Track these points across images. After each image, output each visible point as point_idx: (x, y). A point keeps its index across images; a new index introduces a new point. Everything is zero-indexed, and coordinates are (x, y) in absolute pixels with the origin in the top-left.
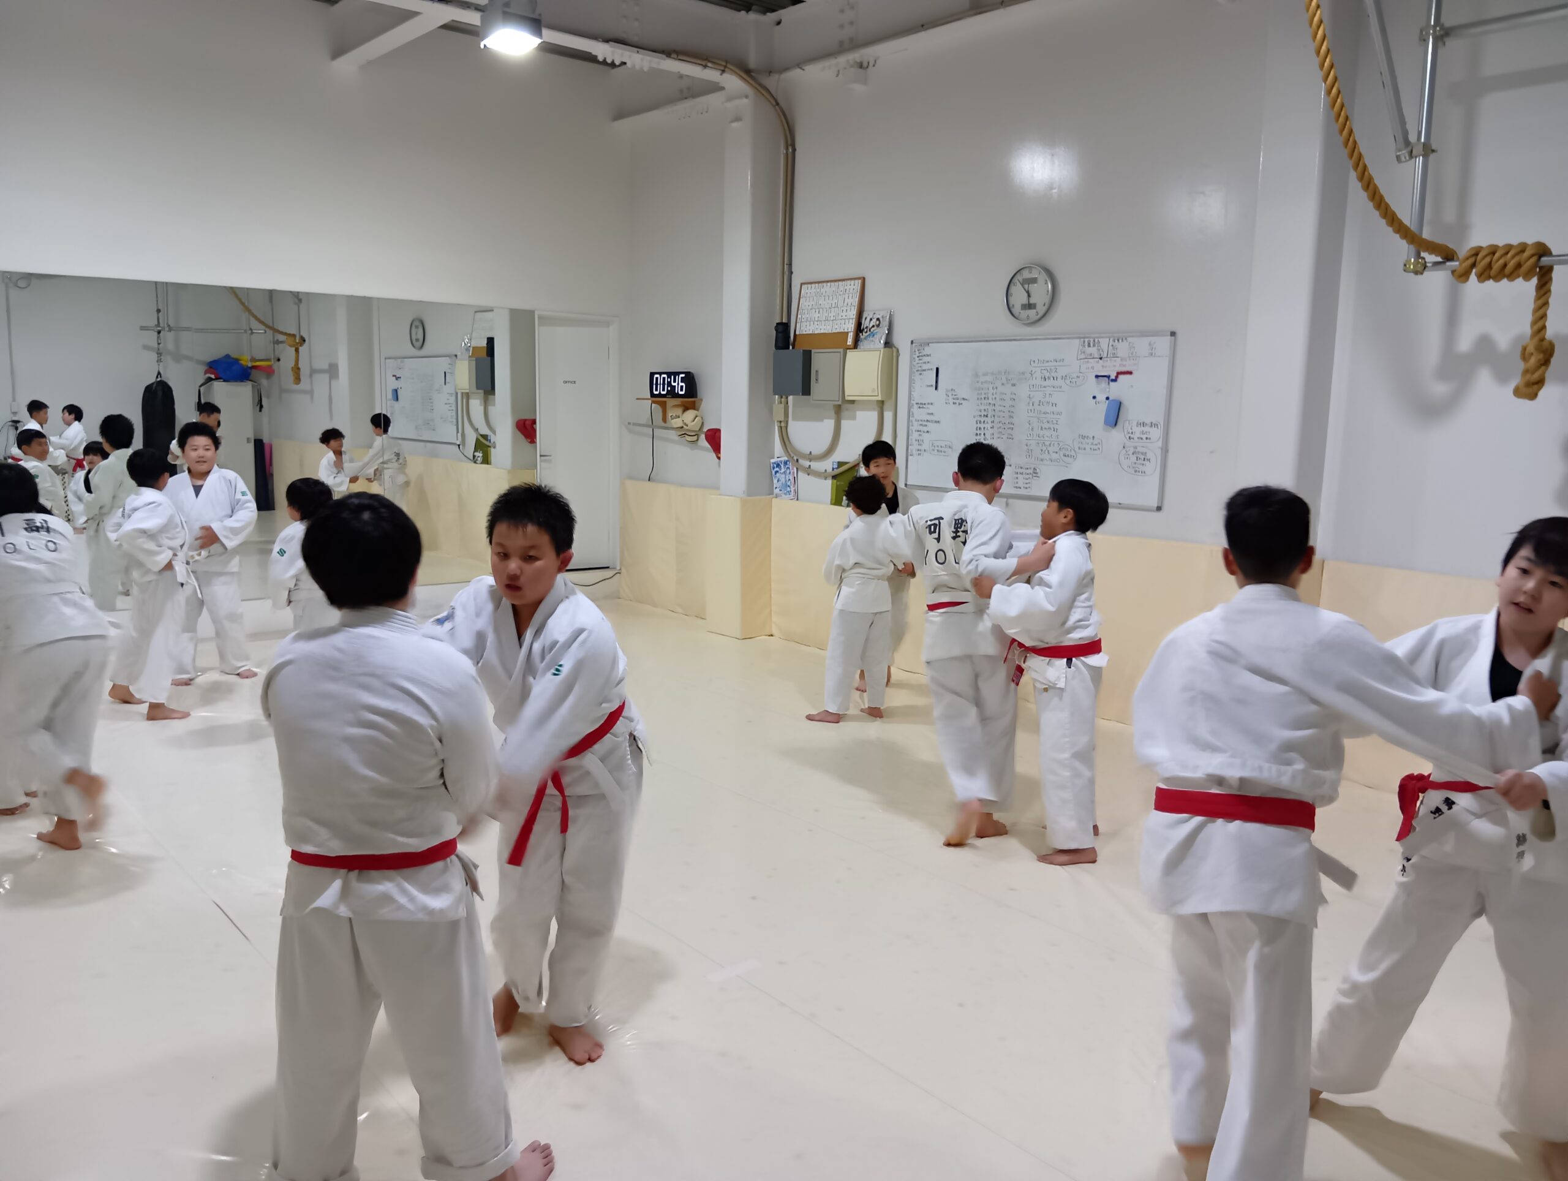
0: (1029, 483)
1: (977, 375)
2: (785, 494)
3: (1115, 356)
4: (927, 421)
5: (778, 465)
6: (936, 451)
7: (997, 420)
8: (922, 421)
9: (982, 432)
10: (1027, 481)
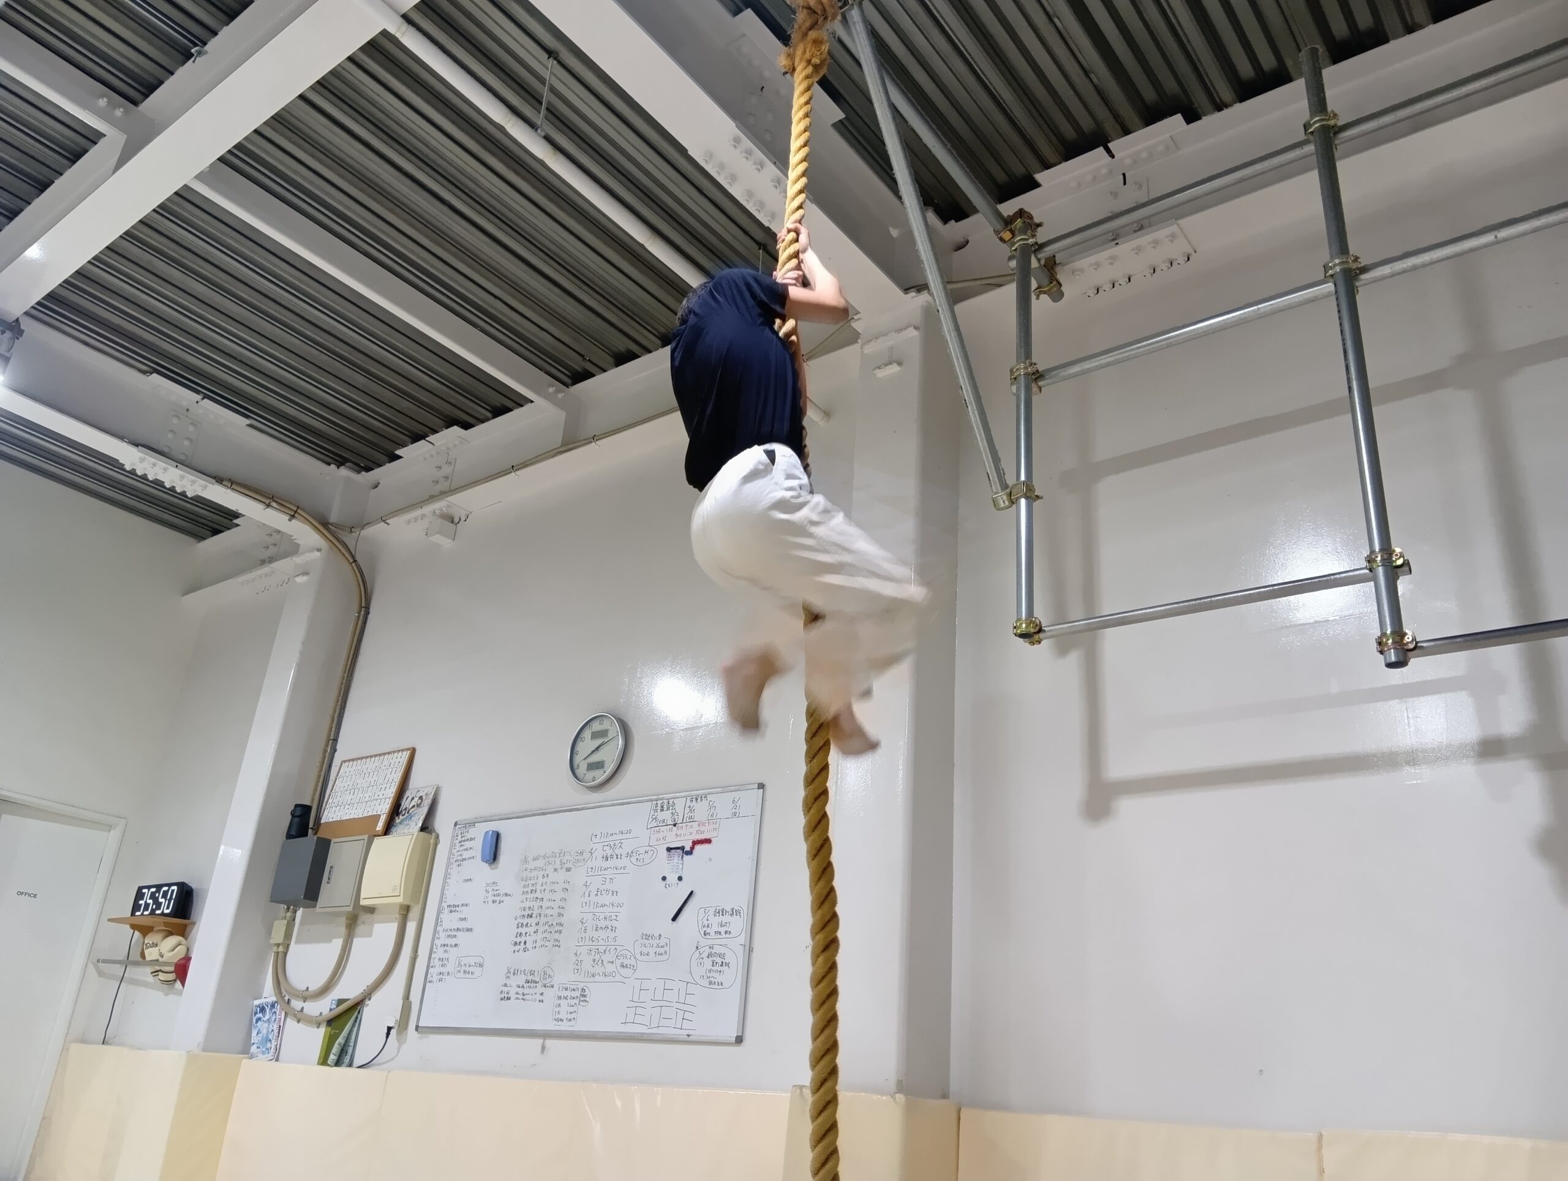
0: (575, 1012)
1: (526, 861)
2: (263, 1053)
3: (692, 820)
4: (457, 929)
5: (262, 1009)
6: (461, 975)
7: (542, 920)
8: (450, 930)
9: (523, 939)
10: (572, 1009)
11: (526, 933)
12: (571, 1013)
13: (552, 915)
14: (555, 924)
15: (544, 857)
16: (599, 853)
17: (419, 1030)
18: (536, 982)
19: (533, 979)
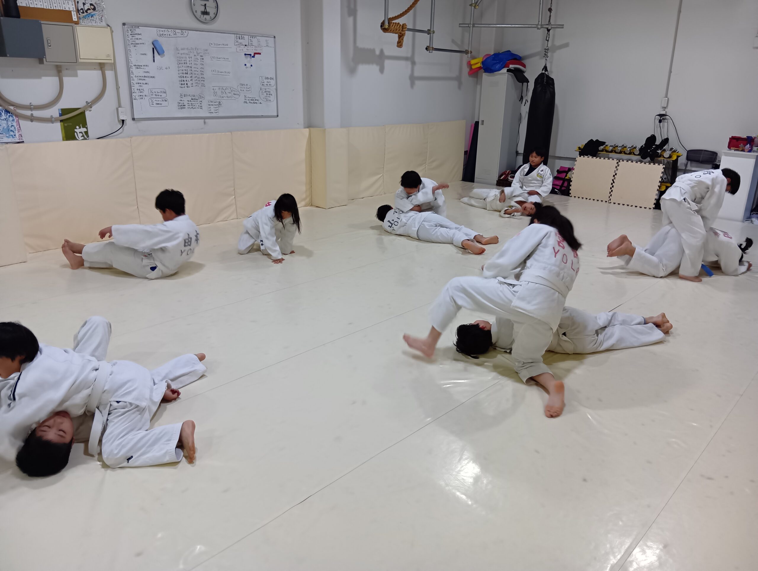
1: (177, 49)
2: (8, 137)
3: (252, 45)
4: (145, 76)
6: (154, 95)
7: (194, 76)
8: (141, 77)
9: (185, 83)
10: (216, 109)
11: (186, 80)
13: (198, 74)
14: (200, 77)
15: (187, 49)
17: (135, 119)
18: (197, 99)
19: (195, 98)
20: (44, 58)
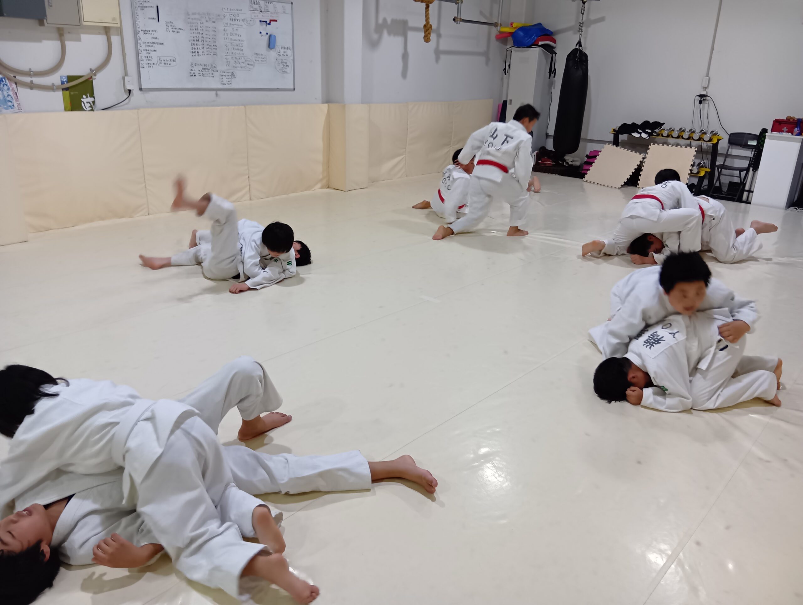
1: (188, 14)
3: (268, 11)
4: (153, 43)
6: (163, 64)
7: (205, 43)
8: (148, 43)
9: (196, 51)
10: (229, 80)
11: (197, 48)
12: (229, 81)
13: (210, 42)
14: (212, 45)
15: (199, 14)
16: (228, 17)
17: (143, 89)
18: (208, 69)
19: (206, 68)
20: (45, 19)
